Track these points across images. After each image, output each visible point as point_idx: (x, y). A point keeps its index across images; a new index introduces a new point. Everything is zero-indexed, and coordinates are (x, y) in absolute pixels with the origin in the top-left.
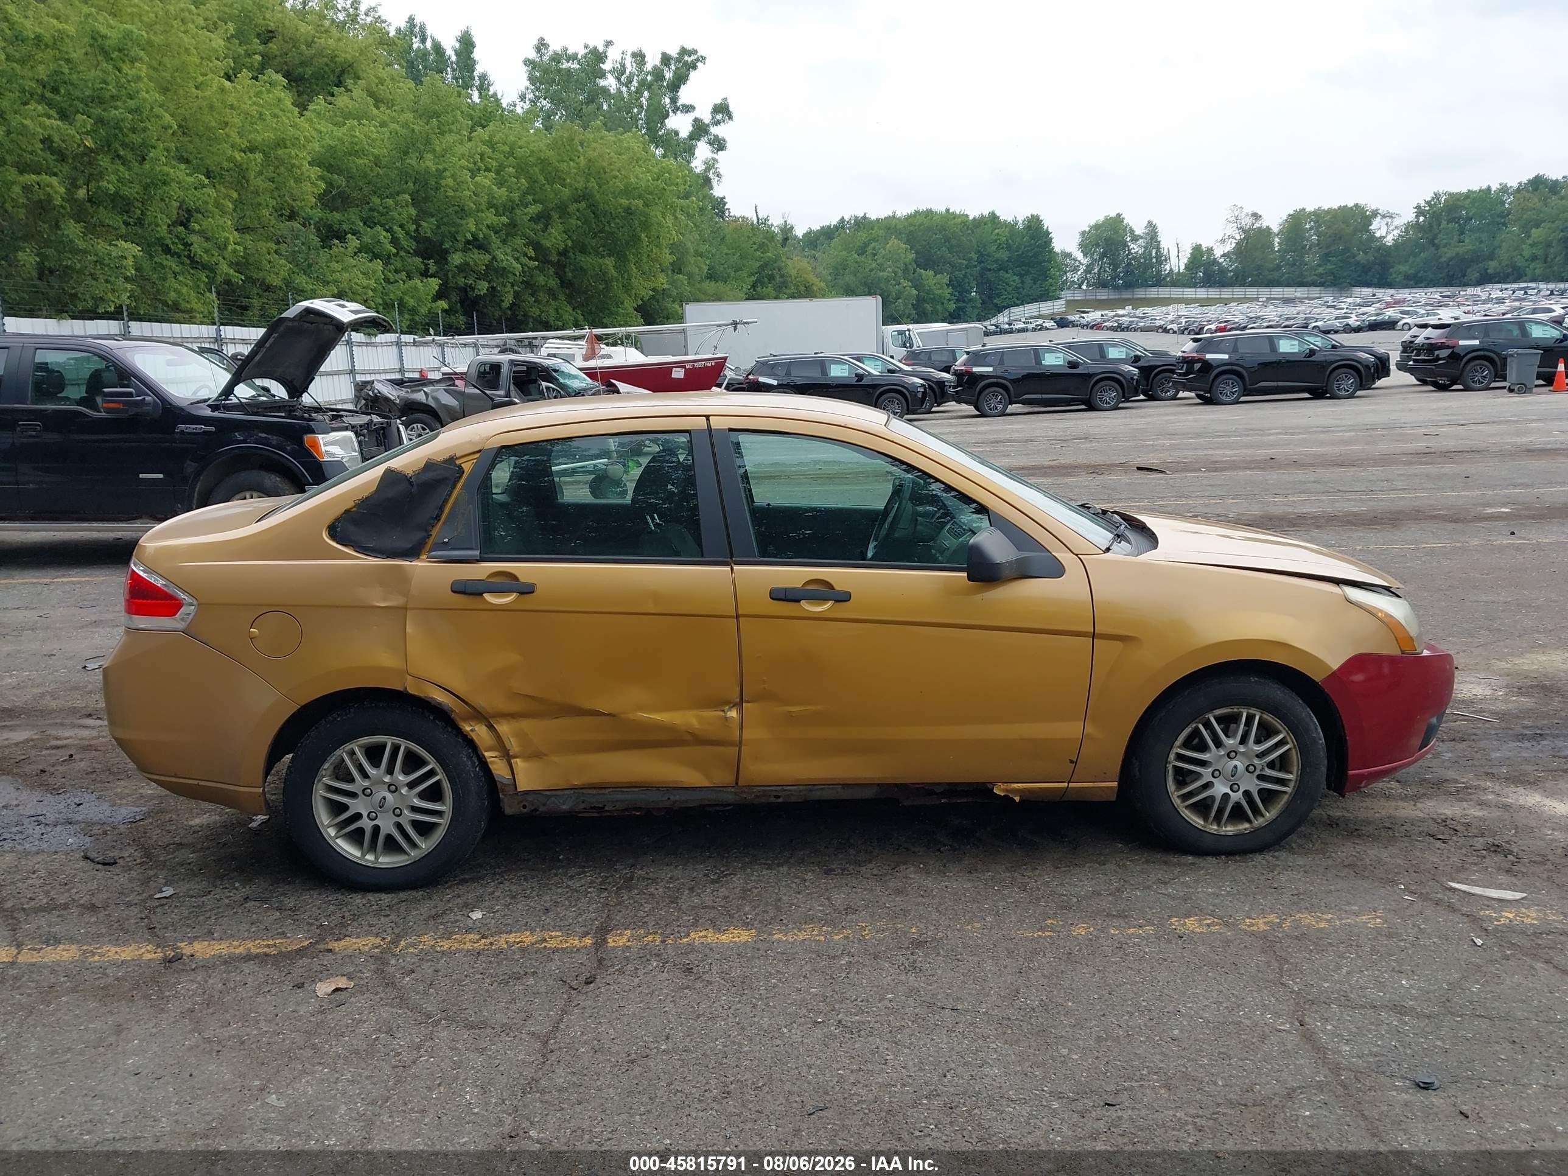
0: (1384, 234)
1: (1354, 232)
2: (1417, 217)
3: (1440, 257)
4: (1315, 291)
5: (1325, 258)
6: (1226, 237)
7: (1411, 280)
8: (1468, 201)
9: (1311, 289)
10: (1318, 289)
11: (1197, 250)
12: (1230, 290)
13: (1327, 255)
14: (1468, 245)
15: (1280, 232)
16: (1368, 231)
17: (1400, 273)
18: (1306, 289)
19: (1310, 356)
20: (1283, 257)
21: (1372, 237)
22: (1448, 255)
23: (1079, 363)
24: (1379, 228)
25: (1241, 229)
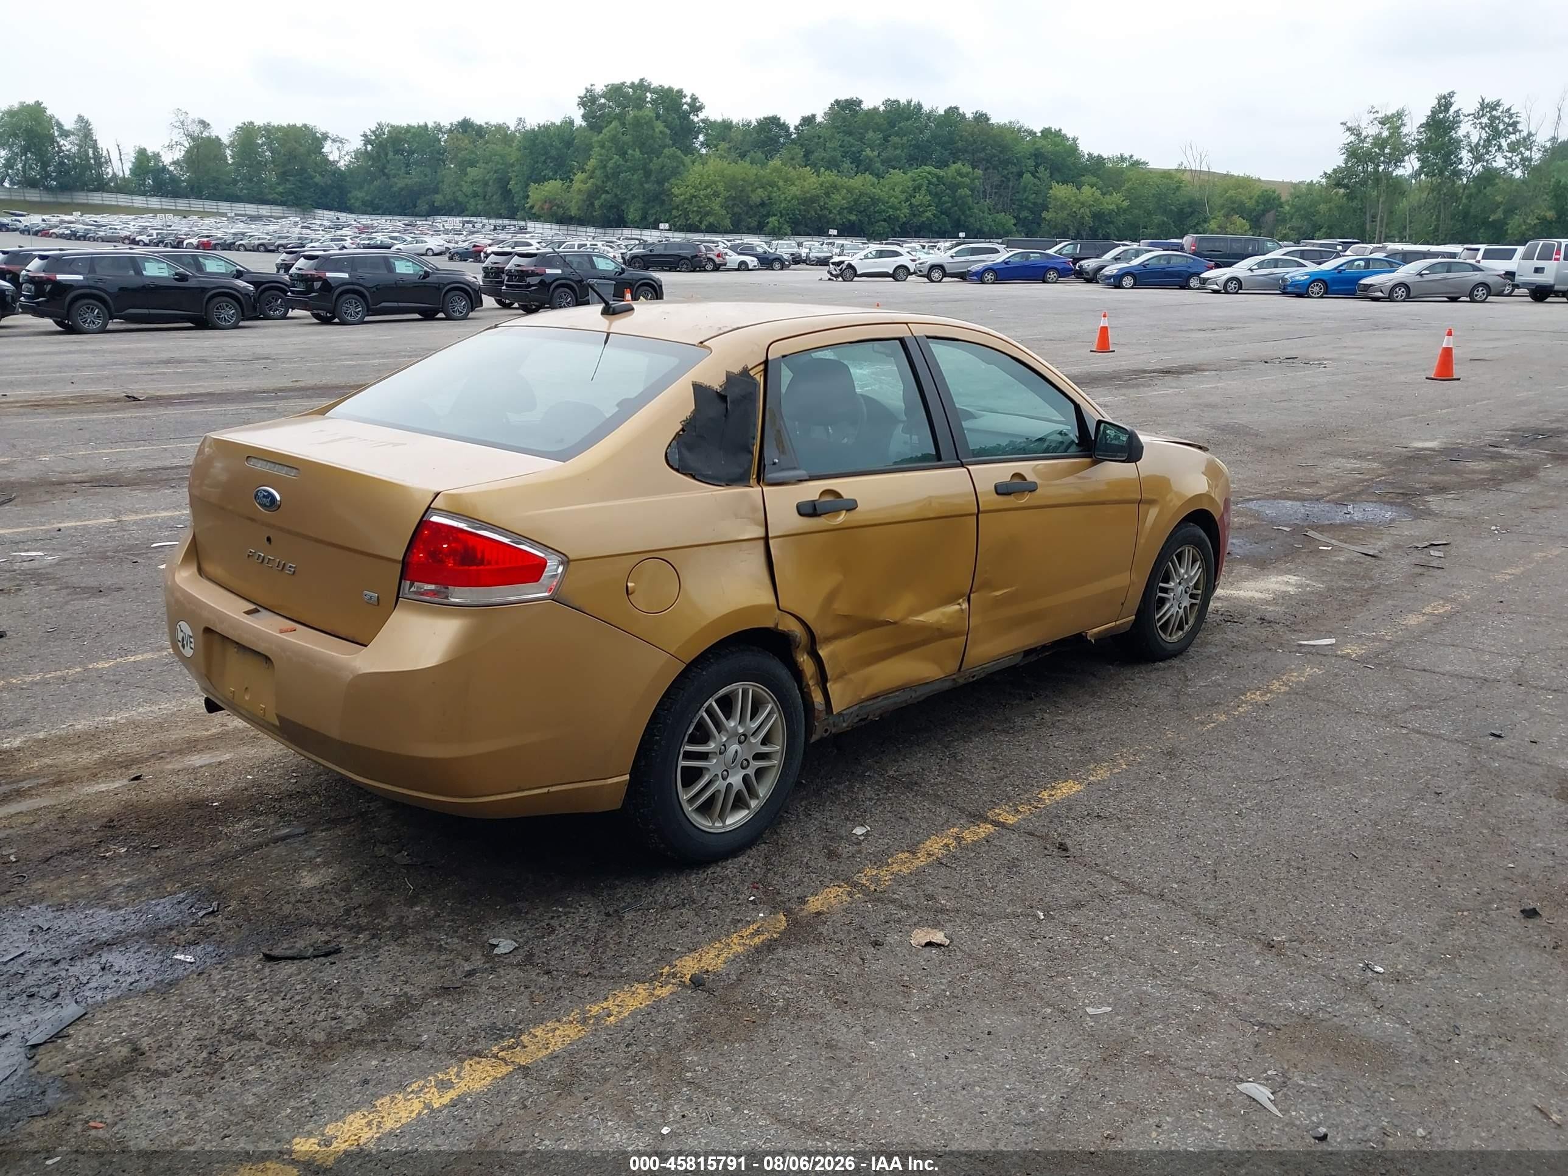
0: (337, 158)
1: (309, 154)
2: (365, 145)
3: (391, 187)
4: (278, 210)
5: (283, 176)
6: (174, 143)
7: (368, 206)
8: (409, 135)
9: (273, 207)
10: (280, 208)
11: (142, 153)
12: (186, 201)
13: (284, 173)
14: (414, 178)
15: (232, 143)
16: (321, 153)
17: (357, 199)
18: (268, 207)
19: (424, 278)
20: (237, 171)
21: (326, 160)
22: (399, 185)
23: (188, 275)
24: (331, 151)
25: (189, 135)
